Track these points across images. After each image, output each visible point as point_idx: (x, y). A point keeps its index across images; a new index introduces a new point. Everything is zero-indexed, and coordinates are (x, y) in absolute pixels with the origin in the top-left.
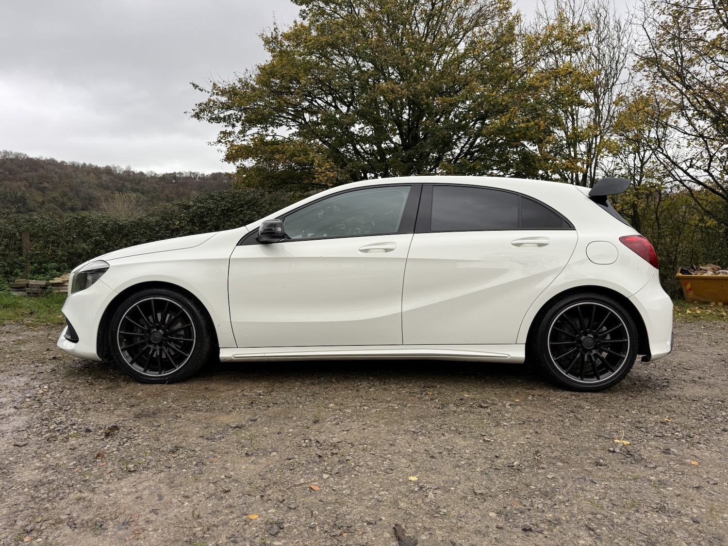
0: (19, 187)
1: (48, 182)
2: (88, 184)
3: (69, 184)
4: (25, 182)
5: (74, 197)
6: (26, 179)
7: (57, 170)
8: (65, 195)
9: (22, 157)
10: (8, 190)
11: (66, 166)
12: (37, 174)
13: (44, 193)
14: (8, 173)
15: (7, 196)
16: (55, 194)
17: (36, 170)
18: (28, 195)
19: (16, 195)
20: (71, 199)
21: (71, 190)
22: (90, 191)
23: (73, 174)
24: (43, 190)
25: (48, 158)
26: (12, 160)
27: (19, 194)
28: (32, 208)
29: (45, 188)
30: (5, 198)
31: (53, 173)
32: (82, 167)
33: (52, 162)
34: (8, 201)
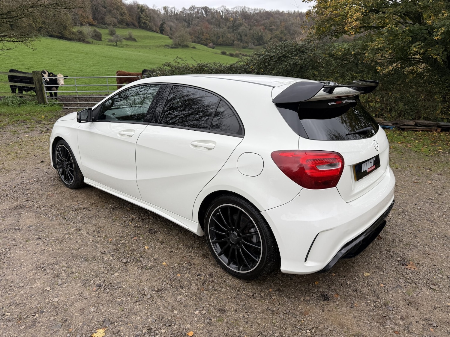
0: (260, 30)
1: (274, 25)
2: (295, 24)
3: (285, 25)
4: (263, 26)
5: (287, 34)
6: (264, 25)
7: (280, 17)
8: (282, 32)
9: (263, 11)
10: (255, 32)
11: (285, 14)
12: (269, 20)
13: (272, 32)
14: (255, 22)
15: (254, 36)
16: (278, 32)
17: (269, 18)
18: (264, 34)
19: (258, 34)
20: (285, 35)
21: (286, 29)
22: (296, 28)
23: (288, 18)
24: (271, 30)
25: (276, 10)
26: (257, 13)
27: (260, 34)
28: (266, 42)
29: (273, 29)
30: (253, 37)
31: (277, 19)
32: (293, 13)
33: (278, 13)
34: (255, 38)
